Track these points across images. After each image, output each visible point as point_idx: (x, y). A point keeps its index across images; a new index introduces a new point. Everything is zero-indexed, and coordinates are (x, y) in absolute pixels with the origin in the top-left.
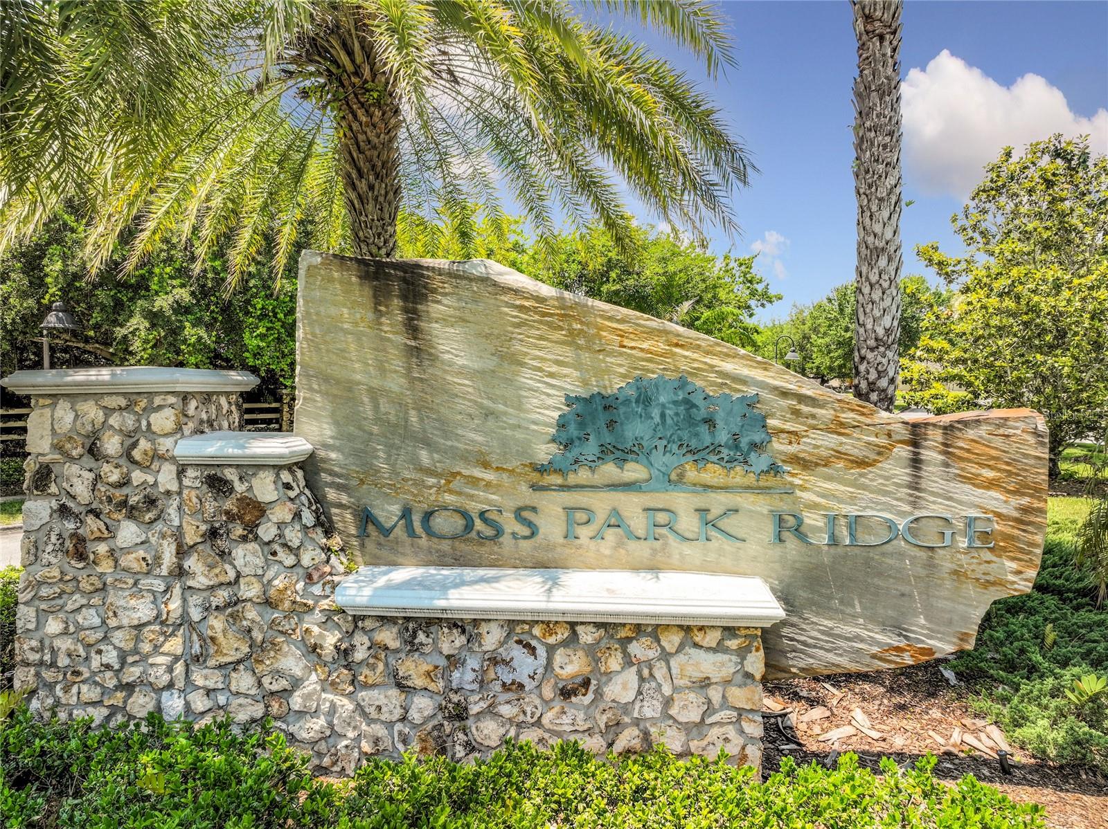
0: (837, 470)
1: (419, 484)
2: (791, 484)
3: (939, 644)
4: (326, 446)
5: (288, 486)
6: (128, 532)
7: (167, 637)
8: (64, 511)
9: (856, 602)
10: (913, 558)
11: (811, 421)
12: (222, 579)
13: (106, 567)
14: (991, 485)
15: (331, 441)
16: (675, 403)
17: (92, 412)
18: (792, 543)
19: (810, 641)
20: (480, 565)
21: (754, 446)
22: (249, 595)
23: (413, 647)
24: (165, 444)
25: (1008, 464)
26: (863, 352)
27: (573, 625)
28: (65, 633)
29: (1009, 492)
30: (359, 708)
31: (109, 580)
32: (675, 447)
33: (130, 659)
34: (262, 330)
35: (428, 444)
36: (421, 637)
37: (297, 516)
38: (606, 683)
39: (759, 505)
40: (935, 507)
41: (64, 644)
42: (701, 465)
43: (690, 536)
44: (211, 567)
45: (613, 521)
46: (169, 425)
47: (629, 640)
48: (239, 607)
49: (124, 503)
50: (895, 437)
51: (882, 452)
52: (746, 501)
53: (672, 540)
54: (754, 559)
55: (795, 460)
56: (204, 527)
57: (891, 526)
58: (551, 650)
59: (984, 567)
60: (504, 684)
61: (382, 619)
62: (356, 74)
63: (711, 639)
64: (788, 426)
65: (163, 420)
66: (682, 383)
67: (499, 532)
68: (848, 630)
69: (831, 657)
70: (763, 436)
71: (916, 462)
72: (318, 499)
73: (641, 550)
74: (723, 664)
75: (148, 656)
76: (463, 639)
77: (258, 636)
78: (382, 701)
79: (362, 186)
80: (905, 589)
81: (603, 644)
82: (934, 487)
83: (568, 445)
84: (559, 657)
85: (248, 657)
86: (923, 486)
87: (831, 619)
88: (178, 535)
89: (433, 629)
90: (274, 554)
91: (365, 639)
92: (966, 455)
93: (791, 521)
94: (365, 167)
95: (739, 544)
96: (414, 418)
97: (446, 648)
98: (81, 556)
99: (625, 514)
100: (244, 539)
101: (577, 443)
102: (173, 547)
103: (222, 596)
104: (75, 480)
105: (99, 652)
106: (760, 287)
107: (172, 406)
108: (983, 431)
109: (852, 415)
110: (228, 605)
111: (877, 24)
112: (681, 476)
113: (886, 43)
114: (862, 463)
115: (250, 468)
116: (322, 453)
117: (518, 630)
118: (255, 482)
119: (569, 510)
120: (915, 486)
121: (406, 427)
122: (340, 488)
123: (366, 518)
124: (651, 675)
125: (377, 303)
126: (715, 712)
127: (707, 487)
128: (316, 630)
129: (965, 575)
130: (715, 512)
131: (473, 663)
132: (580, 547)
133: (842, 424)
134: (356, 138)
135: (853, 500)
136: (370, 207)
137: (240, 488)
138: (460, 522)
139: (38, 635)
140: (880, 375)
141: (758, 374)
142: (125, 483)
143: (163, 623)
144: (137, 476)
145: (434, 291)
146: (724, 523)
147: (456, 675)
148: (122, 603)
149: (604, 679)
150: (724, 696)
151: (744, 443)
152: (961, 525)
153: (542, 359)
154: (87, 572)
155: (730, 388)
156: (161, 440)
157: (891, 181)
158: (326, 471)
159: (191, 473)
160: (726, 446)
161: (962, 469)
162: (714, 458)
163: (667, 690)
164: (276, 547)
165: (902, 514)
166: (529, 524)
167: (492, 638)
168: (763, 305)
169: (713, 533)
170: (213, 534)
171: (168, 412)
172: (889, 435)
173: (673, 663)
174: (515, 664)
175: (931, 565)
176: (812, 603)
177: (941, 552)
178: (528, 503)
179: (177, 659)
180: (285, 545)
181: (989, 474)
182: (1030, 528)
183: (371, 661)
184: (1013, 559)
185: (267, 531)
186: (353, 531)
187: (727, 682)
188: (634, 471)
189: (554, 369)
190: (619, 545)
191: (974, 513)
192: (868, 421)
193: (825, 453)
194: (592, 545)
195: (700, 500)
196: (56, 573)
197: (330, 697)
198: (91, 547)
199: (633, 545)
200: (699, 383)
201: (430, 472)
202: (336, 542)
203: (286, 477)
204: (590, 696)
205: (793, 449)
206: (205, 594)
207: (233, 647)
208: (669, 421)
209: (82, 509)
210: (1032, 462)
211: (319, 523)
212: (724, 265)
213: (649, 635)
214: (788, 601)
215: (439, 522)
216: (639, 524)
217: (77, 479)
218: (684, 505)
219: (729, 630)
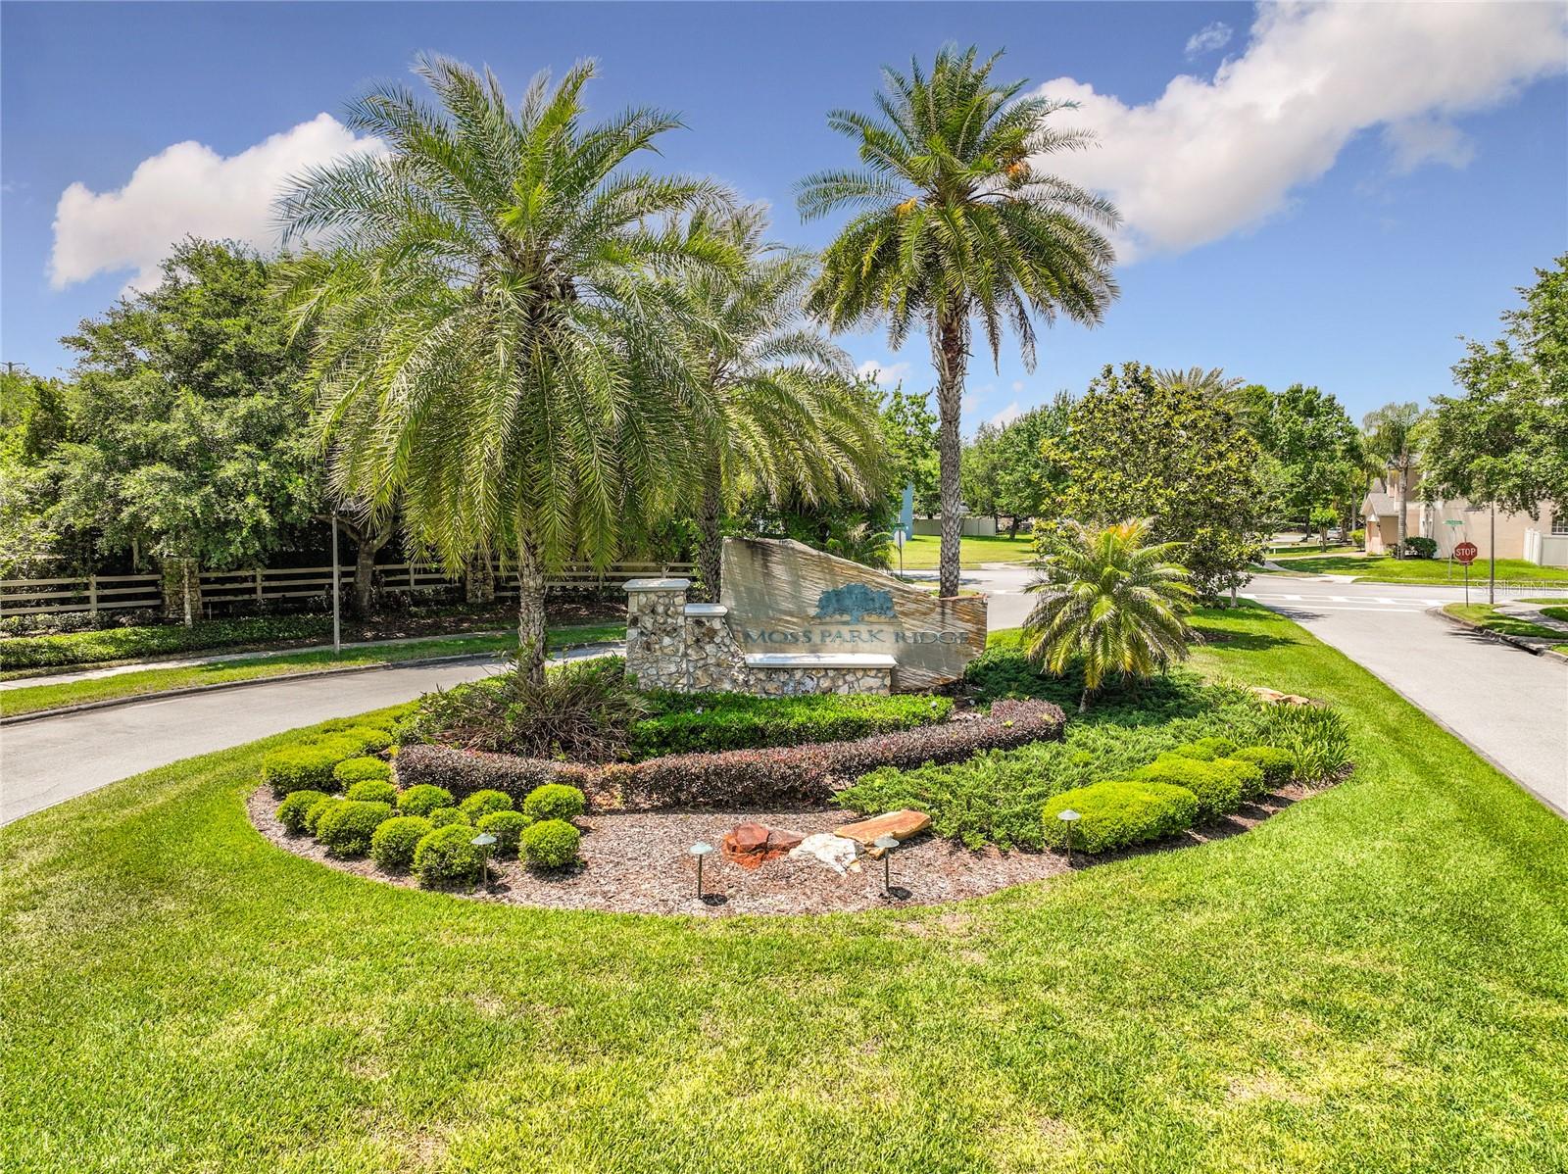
0: (916, 617)
1: (769, 623)
2: (901, 621)
3: (951, 677)
4: (732, 609)
5: (722, 624)
6: (667, 641)
7: (681, 678)
8: (642, 634)
9: (923, 663)
10: (942, 647)
12: (701, 657)
13: (658, 653)
14: (968, 621)
15: (734, 608)
16: (860, 593)
17: (653, 597)
18: (901, 642)
19: (908, 676)
20: (791, 652)
21: (888, 608)
22: (711, 662)
23: (770, 679)
24: (680, 609)
25: (973, 614)
27: (826, 669)
28: (643, 676)
29: (974, 623)
31: (660, 658)
32: (860, 609)
33: (668, 686)
35: (771, 608)
36: (773, 675)
37: (727, 634)
38: (838, 690)
39: (891, 629)
40: (950, 629)
41: (643, 680)
42: (870, 615)
43: (866, 640)
44: (697, 653)
45: (838, 636)
46: (682, 602)
47: (845, 675)
48: (707, 667)
49: (665, 630)
50: (936, 605)
51: (932, 610)
52: (884, 627)
53: (860, 642)
54: (888, 648)
55: (902, 613)
56: (694, 639)
57: (935, 636)
58: (819, 679)
59: (966, 650)
60: (802, 691)
61: (759, 669)
63: (873, 673)
64: (900, 601)
65: (679, 600)
66: (864, 586)
67: (797, 640)
68: (920, 672)
69: (914, 682)
71: (943, 614)
72: (732, 629)
73: (849, 646)
74: (877, 682)
75: (674, 684)
76: (788, 676)
77: (715, 677)
80: (939, 658)
81: (837, 676)
82: (949, 622)
83: (822, 609)
84: (821, 681)
85: (711, 684)
86: (946, 622)
87: (914, 669)
88: (685, 641)
89: (777, 673)
90: (720, 648)
91: (754, 677)
92: (960, 611)
93: (901, 635)
95: (883, 643)
96: (767, 598)
97: (782, 679)
98: (649, 650)
99: (842, 633)
100: (709, 642)
101: (826, 608)
102: (683, 646)
103: (701, 663)
104: (646, 622)
108: (965, 602)
110: (704, 666)
114: (925, 614)
115: (711, 617)
116: (731, 612)
117: (807, 672)
118: (713, 622)
119: (823, 633)
120: (943, 622)
121: (763, 602)
122: (737, 625)
123: (747, 636)
124: (853, 687)
125: (753, 556)
127: (872, 623)
128: (736, 674)
129: (959, 652)
130: (874, 632)
131: (791, 684)
132: (826, 645)
135: (922, 627)
137: (707, 624)
138: (782, 637)
140: (951, 574)
142: (664, 623)
143: (679, 673)
144: (670, 620)
145: (774, 552)
146: (878, 636)
147: (785, 688)
148: (664, 666)
149: (837, 688)
150: (877, 693)
151: (885, 607)
152: (958, 635)
153: (813, 578)
154: (652, 655)
155: (880, 588)
156: (679, 607)
158: (733, 618)
159: (689, 619)
160: (879, 608)
161: (959, 616)
162: (874, 613)
163: (858, 691)
164: (721, 645)
165: (938, 632)
166: (808, 637)
167: (798, 675)
169: (874, 639)
170: (698, 641)
171: (681, 597)
172: (934, 604)
173: (860, 682)
174: (806, 684)
175: (948, 650)
176: (908, 664)
177: (951, 645)
178: (808, 630)
179: (685, 685)
180: (724, 645)
181: (967, 617)
182: (981, 636)
183: (756, 684)
184: (975, 647)
185: (717, 640)
186: (745, 641)
187: (878, 688)
188: (846, 618)
189: (818, 581)
190: (841, 644)
191: (962, 631)
192: (927, 599)
194: (831, 644)
195: (869, 628)
196: (640, 656)
198: (652, 646)
199: (845, 644)
200: (870, 586)
201: (772, 619)
202: (739, 644)
203: (721, 620)
205: (901, 609)
206: (695, 662)
207: (705, 681)
208: (858, 600)
209: (649, 633)
210: (981, 613)
211: (733, 638)
213: (852, 673)
214: (899, 661)
215: (774, 636)
216: (847, 636)
217: (648, 622)
218: (863, 628)
219: (879, 670)
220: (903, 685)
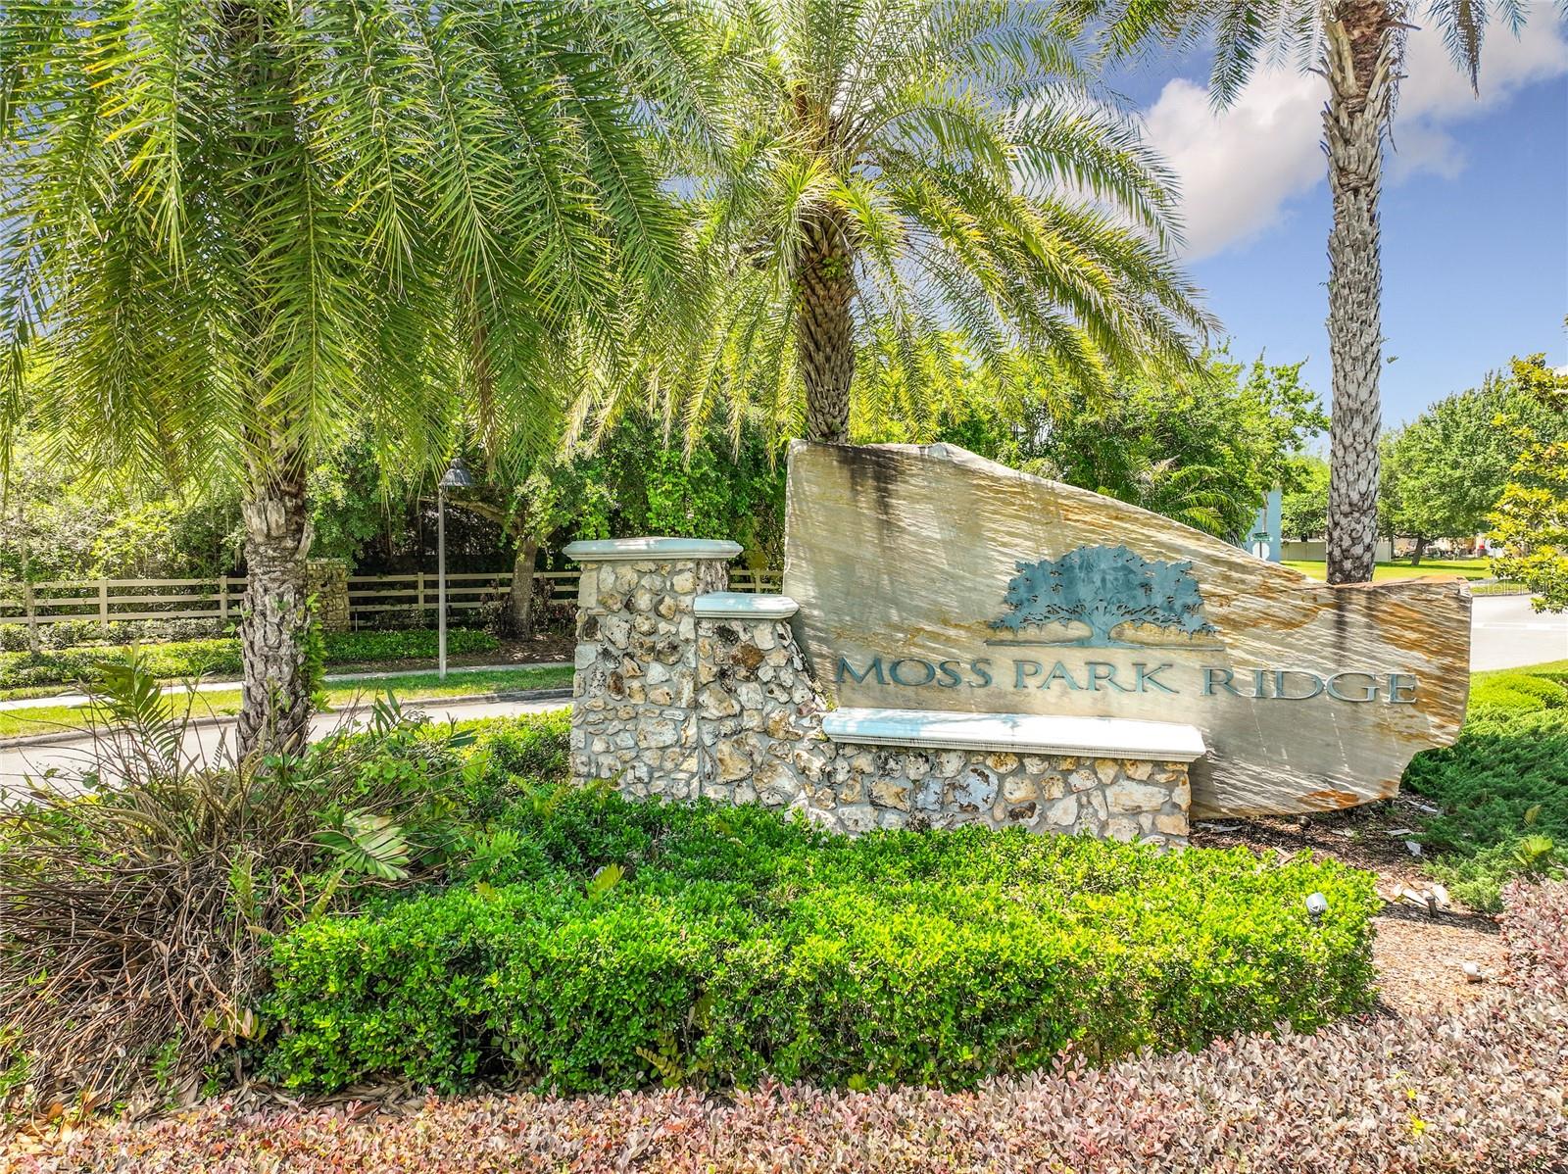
0: (1265, 630)
1: (891, 639)
2: (1222, 642)
3: (1363, 791)
4: (809, 605)
5: (782, 637)
6: (656, 672)
7: (685, 757)
8: (606, 654)
9: (1284, 751)
10: (1337, 712)
11: (1240, 586)
12: (730, 711)
13: (638, 699)
14: (1413, 645)
15: (814, 601)
16: (1115, 569)
17: (628, 574)
18: (1222, 696)
19: (1239, 784)
20: (940, 709)
21: (1187, 608)
22: (751, 725)
23: (885, 772)
24: (686, 601)
25: (1431, 626)
26: (1336, 517)
27: (1020, 756)
28: (607, 751)
29: (1432, 652)
30: (840, 821)
31: (641, 710)
32: (1114, 608)
33: (656, 775)
34: (668, 487)
35: (896, 603)
36: (892, 763)
37: (790, 661)
38: (1050, 808)
39: (1193, 661)
40: (1362, 666)
41: (606, 760)
42: (1138, 624)
43: (1128, 687)
44: (721, 702)
45: (1058, 673)
46: (689, 586)
47: (1070, 772)
48: (743, 735)
49: (652, 649)
50: (1320, 601)
51: (1309, 614)
52: (1179, 657)
53: (1111, 690)
54: (1188, 709)
55: (1226, 621)
56: (715, 669)
57: (1316, 681)
58: (1002, 778)
59: (1407, 721)
60: (961, 806)
61: (859, 746)
62: (815, 249)
63: (1143, 772)
64: (1219, 590)
65: (684, 581)
66: (1121, 552)
67: (957, 681)
68: (1276, 775)
69: (1259, 799)
70: (1196, 599)
71: (1341, 624)
72: (803, 649)
73: (1083, 699)
74: (1153, 795)
75: (670, 772)
76: (927, 767)
77: (758, 759)
78: (859, 816)
79: (820, 358)
80: (1330, 739)
81: (1047, 775)
82: (1359, 647)
83: (1018, 605)
84: (1009, 784)
85: (750, 776)
86: (1348, 646)
87: (1259, 765)
88: (694, 675)
89: (901, 758)
90: (771, 692)
91: (845, 764)
92: (1389, 618)
93: (1222, 676)
94: (822, 340)
95: (1173, 695)
96: (885, 580)
97: (913, 774)
98: (619, 690)
99: (1068, 666)
100: (747, 679)
101: (1026, 604)
102: (691, 685)
103: (729, 726)
104: (615, 629)
105: (633, 768)
106: (1309, 408)
107: (690, 570)
108: (1406, 596)
109: (1279, 581)
110: (734, 733)
111: (1352, 177)
112: (1120, 634)
113: (1361, 197)
114: (1289, 624)
115: (752, 621)
116: (807, 611)
117: (974, 760)
118: (756, 633)
119: (1019, 663)
120: (1340, 645)
121: (877, 589)
122: (820, 640)
123: (842, 667)
124: (1089, 803)
125: (854, 483)
126: (1145, 836)
127: (1144, 644)
128: (805, 756)
129: (1388, 727)
130: (1151, 666)
131: (935, 787)
132: (1029, 695)
133: (1270, 589)
134: (813, 311)
135: (1280, 658)
136: (826, 378)
137: (744, 637)
138: (924, 672)
139: (587, 752)
140: (1354, 541)
141: (1191, 544)
142: (652, 632)
143: (681, 746)
144: (663, 627)
145: (902, 473)
146: (1160, 677)
147: (921, 796)
148: (651, 728)
149: (1048, 805)
150: (1153, 823)
151: (1178, 605)
152: (1384, 682)
153: (996, 531)
154: (624, 703)
155: (1165, 556)
156: (682, 598)
157: (1367, 339)
158: (809, 626)
159: (705, 624)
160: (1161, 608)
161: (1386, 631)
162: (1149, 618)
163: (1102, 815)
164: (773, 686)
165: (1327, 671)
166: (984, 674)
167: (951, 765)
168: (1315, 434)
169: (1149, 685)
170: (723, 674)
171: (688, 575)
172: (1315, 599)
173: (1108, 792)
174: (971, 789)
175: (1355, 719)
176: (1241, 750)
177: (1364, 706)
178: (982, 655)
179: (693, 775)
180: (780, 685)
181: (1414, 636)
182: (1453, 686)
183: (850, 782)
184: (1436, 714)
185: (766, 674)
186: (832, 678)
187: (1156, 812)
188: (1077, 629)
189: (1007, 539)
190: (1064, 693)
191: (1397, 671)
192: (1295, 586)
193: (1253, 615)
194: (1039, 693)
195: (1136, 656)
196: (601, 703)
197: (817, 811)
198: (626, 683)
199: (1075, 694)
200: (1138, 552)
201: (898, 628)
202: (817, 686)
203: (780, 629)
204: (1035, 819)
205: (1224, 611)
206: (716, 724)
207: (738, 768)
208: (1109, 585)
209: (619, 652)
210: (1455, 625)
211: (805, 670)
212: (1255, 377)
213: (1087, 768)
214: (1216, 743)
215: (905, 671)
216: (1081, 675)
217: (616, 629)
218: (1122, 659)
219: (1159, 765)
220: (1226, 805)
